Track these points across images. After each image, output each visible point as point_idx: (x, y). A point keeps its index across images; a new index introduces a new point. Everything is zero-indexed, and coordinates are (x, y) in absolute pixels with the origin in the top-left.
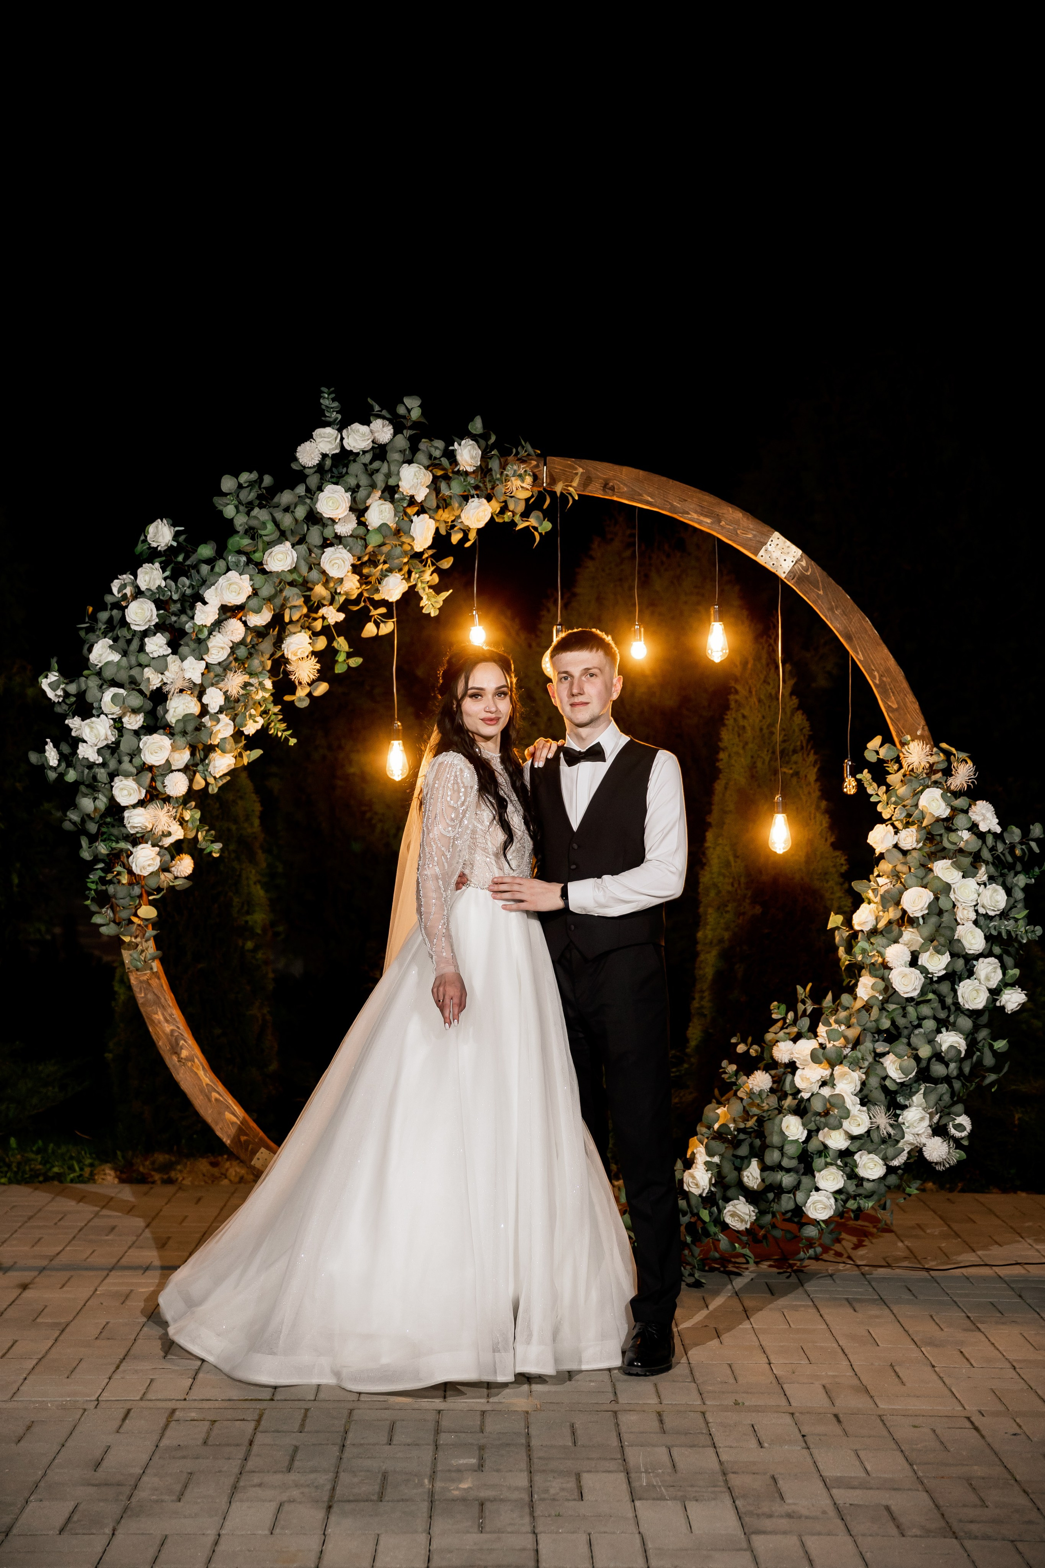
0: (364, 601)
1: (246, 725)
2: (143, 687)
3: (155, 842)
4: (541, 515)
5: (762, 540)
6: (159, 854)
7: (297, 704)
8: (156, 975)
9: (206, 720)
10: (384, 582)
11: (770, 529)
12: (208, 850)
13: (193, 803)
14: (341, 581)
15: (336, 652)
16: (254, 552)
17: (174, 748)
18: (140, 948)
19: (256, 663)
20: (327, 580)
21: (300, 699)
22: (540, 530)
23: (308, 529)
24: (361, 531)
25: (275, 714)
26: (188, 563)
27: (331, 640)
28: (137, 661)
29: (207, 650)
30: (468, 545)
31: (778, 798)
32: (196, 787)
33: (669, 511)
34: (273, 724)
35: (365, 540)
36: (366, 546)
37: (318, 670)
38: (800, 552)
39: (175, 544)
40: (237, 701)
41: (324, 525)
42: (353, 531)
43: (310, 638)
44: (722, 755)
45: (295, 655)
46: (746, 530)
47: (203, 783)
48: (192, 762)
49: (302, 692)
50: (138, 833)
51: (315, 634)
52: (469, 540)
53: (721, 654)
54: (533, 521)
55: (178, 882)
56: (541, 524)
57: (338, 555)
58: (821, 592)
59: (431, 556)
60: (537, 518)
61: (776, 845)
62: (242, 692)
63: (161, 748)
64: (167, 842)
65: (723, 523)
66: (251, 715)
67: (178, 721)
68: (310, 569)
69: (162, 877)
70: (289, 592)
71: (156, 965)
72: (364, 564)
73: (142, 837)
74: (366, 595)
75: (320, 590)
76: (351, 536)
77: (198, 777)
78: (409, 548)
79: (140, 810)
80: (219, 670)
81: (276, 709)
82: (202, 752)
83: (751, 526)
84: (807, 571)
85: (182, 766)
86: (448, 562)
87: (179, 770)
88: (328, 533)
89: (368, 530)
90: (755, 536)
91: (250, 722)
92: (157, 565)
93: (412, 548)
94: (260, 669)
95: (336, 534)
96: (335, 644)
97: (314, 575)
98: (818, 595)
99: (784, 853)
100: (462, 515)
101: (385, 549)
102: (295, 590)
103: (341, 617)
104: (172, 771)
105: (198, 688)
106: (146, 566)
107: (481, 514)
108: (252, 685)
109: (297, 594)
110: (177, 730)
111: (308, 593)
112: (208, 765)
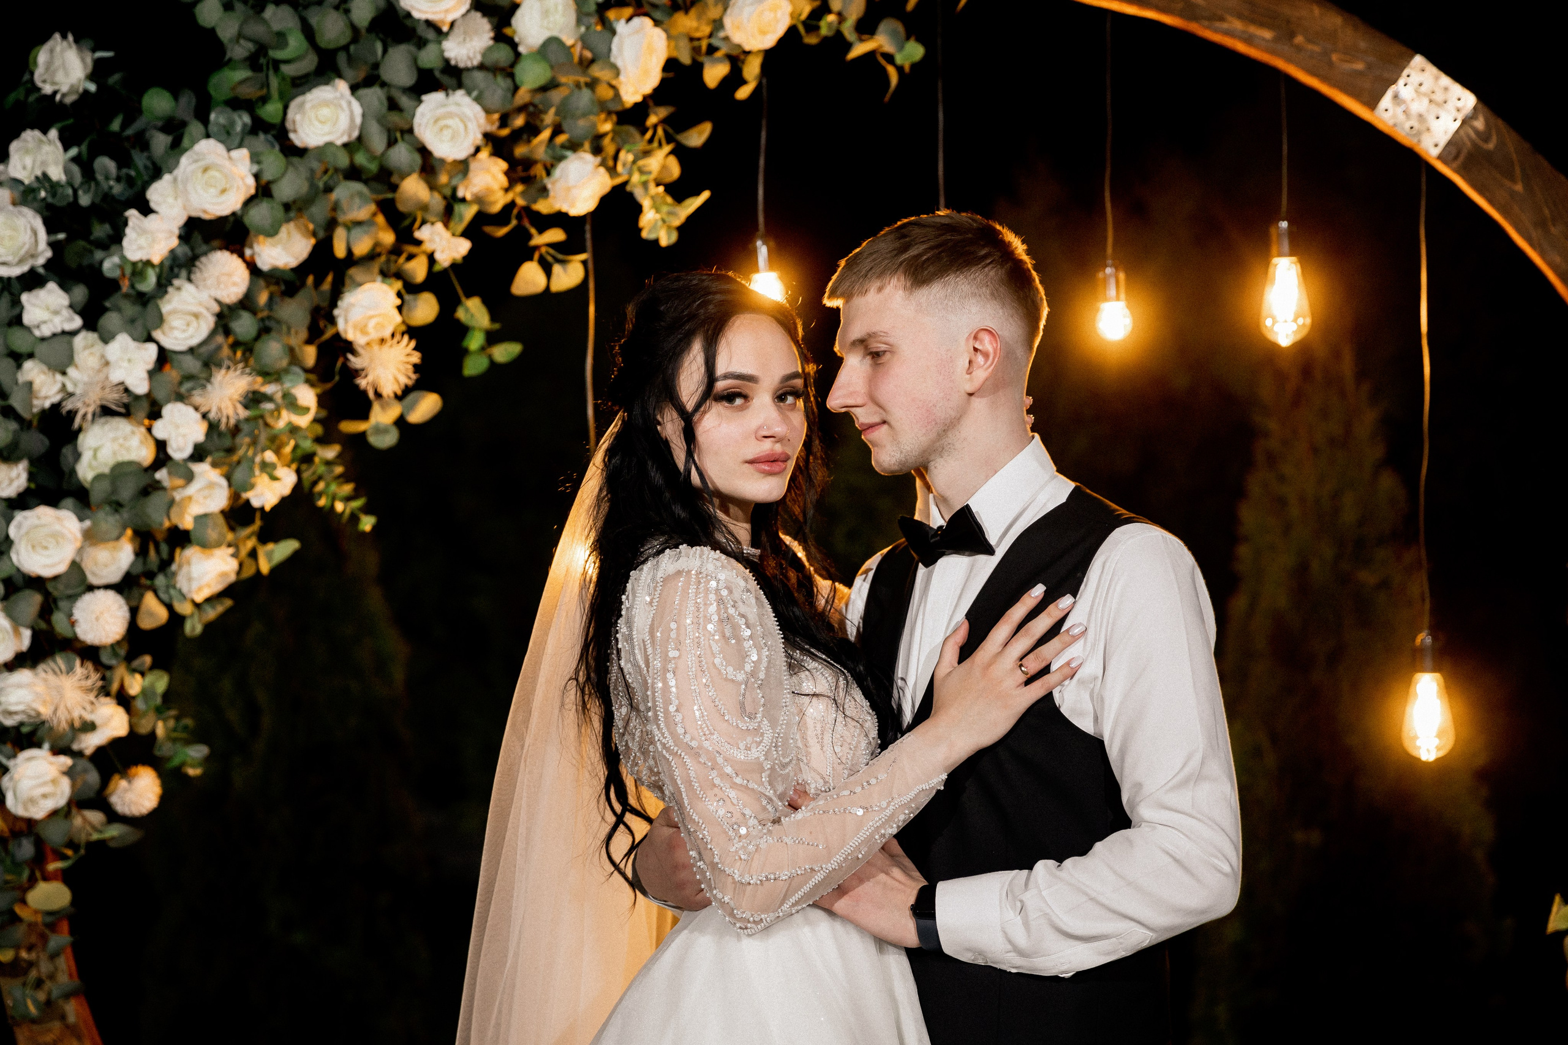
0: (519, 217)
1: (252, 487)
2: (16, 402)
3: (62, 744)
4: (900, 27)
5: (1386, 75)
6: (69, 773)
7: (376, 441)
8: (73, 1031)
9: (161, 475)
10: (557, 172)
11: (1404, 49)
12: (176, 762)
13: (147, 660)
14: (463, 167)
15: (463, 330)
16: (264, 100)
17: (91, 537)
18: (33, 974)
19: (273, 350)
20: (428, 165)
21: (379, 430)
22: (899, 59)
23: (385, 51)
24: (503, 55)
25: (328, 463)
26: (129, 132)
27: (448, 304)
28: (7, 346)
29: (160, 320)
30: (743, 93)
31: (1423, 638)
32: (146, 623)
33: (1181, 14)
34: (321, 486)
35: (511, 76)
36: (516, 88)
37: (415, 366)
38: (1468, 100)
39: (92, 87)
40: (236, 430)
41: (422, 43)
42: (484, 55)
43: (399, 295)
44: (1244, 551)
45: (364, 331)
46: (1351, 53)
47: (162, 614)
48: (139, 569)
49: (383, 416)
50: (22, 724)
51: (410, 289)
52: (744, 82)
53: (1294, 327)
54: (881, 41)
55: (114, 831)
56: (901, 48)
57: (453, 109)
58: (1519, 187)
59: (664, 121)
60: (893, 34)
61: (1418, 743)
62: (243, 413)
63: (57, 536)
64: (91, 742)
65: (1299, 39)
66: (265, 466)
67: (99, 477)
68: (391, 143)
69: (78, 821)
70: (346, 192)
71: (73, 1010)
72: (517, 136)
73: (33, 733)
74: (521, 202)
75: (413, 188)
76: (481, 67)
77: (150, 601)
78: (610, 93)
79: (24, 675)
80: (192, 365)
81: (330, 453)
82: (164, 548)
83: (1362, 45)
84: (1486, 140)
85: (115, 577)
86: (700, 133)
87: (107, 587)
88: (428, 58)
89: (518, 55)
90: (1370, 67)
91: (262, 481)
92: (53, 133)
93: (617, 96)
94: (284, 363)
95: (447, 61)
96: (461, 314)
97: (401, 155)
98: (1513, 194)
99: (1437, 760)
100: (728, 21)
101: (556, 96)
102: (357, 186)
103: (463, 247)
104: (91, 588)
105: (145, 405)
106: (30, 136)
107: (768, 16)
108: (269, 398)
109: (360, 194)
110: (96, 496)
111: (390, 196)
112: (174, 574)
